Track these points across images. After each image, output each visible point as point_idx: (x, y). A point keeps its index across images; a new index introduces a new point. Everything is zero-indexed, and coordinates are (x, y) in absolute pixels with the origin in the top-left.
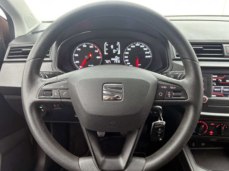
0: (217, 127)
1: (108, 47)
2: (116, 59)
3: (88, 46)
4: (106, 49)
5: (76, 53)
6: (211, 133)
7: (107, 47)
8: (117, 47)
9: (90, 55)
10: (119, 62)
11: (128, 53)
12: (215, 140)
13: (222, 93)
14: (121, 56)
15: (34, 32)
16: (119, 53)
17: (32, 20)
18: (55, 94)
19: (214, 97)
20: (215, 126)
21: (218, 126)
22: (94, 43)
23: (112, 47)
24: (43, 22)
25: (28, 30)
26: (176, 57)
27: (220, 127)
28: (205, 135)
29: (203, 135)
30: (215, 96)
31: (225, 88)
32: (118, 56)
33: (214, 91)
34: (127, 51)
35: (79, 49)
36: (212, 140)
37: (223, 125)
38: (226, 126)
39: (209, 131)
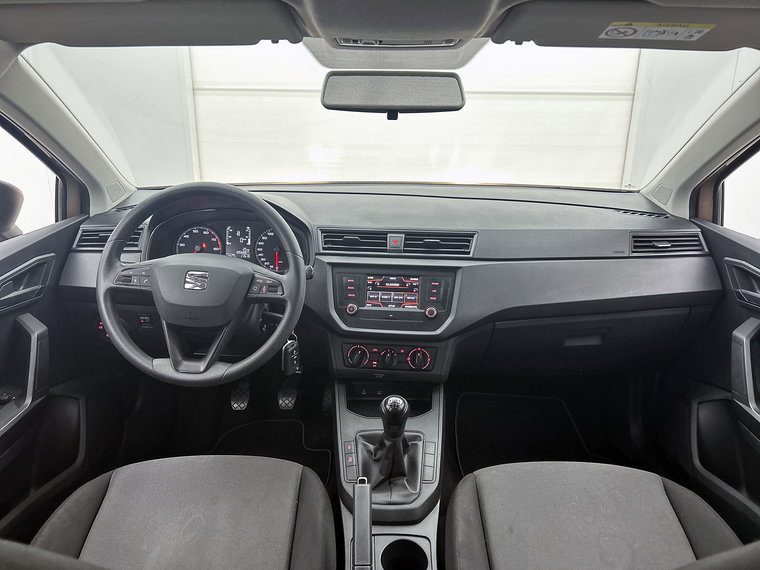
1: (233, 234)
2: (245, 252)
3: (201, 231)
4: (228, 237)
5: (181, 242)
6: (375, 364)
7: (230, 234)
8: (247, 234)
9: (204, 246)
10: (249, 256)
11: (262, 243)
12: (381, 375)
13: (379, 301)
14: (252, 248)
15: (120, 208)
16: (249, 243)
17: (119, 187)
18: (135, 280)
19: (368, 307)
20: (379, 353)
21: (383, 352)
22: (210, 227)
23: (238, 234)
24: (139, 189)
25: (110, 205)
26: (322, 251)
27: (385, 355)
28: (366, 367)
29: (363, 368)
30: (371, 305)
31: (396, 295)
32: (247, 247)
33: (370, 299)
34: (261, 241)
35: (187, 236)
36: (377, 375)
37: (391, 351)
38: (394, 353)
39: (371, 361)
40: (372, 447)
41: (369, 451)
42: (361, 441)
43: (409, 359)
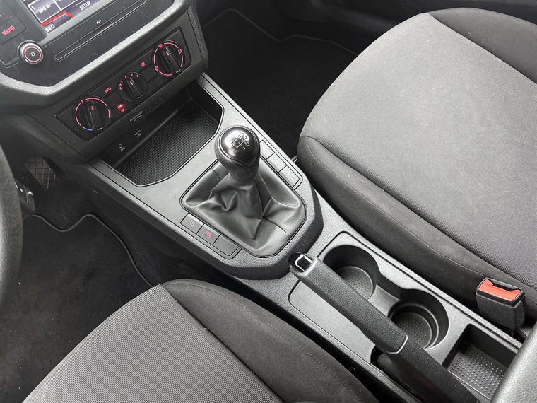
0: (121, 88)
6: (122, 108)
12: (139, 115)
13: (61, 10)
19: (51, 32)
20: (115, 90)
21: (121, 85)
27: (126, 86)
28: (114, 120)
29: (112, 122)
30: (52, 26)
33: (41, 15)
36: (134, 119)
37: (129, 76)
38: (135, 75)
39: (114, 108)
40: (212, 201)
41: (215, 208)
42: (196, 206)
43: (157, 68)
